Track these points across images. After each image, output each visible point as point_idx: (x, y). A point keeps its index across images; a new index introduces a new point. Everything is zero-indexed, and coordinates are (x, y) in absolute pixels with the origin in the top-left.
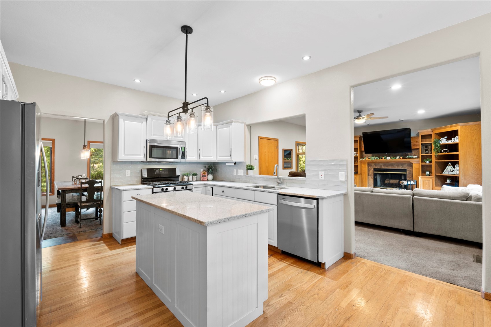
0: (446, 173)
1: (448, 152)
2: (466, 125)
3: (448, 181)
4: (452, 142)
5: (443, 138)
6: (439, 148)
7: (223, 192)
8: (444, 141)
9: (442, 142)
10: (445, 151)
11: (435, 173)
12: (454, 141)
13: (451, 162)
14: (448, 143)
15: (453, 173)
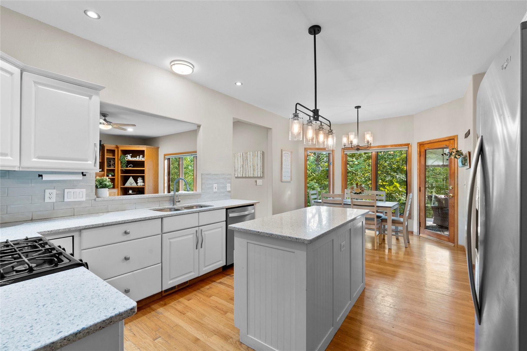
0: (128, 185)
1: (132, 167)
2: (149, 148)
3: (130, 192)
4: (137, 159)
5: (128, 155)
6: (125, 163)
7: (126, 233)
8: (129, 158)
9: (127, 158)
10: (130, 166)
11: (121, 186)
12: (139, 158)
13: (132, 176)
14: (133, 159)
15: (132, 185)
